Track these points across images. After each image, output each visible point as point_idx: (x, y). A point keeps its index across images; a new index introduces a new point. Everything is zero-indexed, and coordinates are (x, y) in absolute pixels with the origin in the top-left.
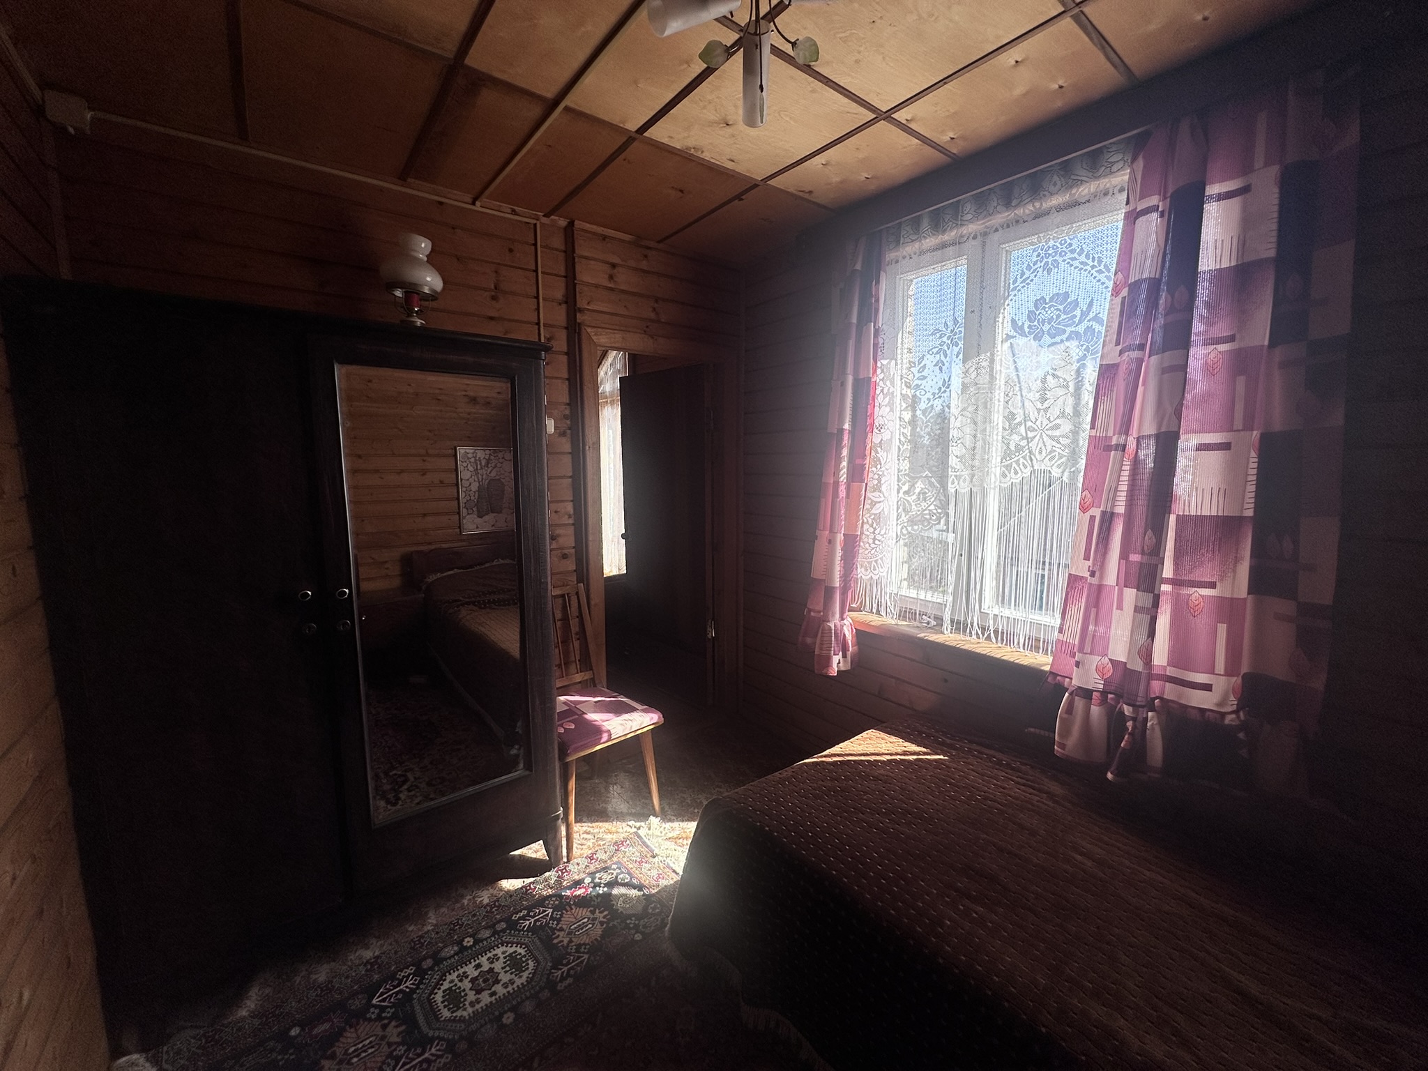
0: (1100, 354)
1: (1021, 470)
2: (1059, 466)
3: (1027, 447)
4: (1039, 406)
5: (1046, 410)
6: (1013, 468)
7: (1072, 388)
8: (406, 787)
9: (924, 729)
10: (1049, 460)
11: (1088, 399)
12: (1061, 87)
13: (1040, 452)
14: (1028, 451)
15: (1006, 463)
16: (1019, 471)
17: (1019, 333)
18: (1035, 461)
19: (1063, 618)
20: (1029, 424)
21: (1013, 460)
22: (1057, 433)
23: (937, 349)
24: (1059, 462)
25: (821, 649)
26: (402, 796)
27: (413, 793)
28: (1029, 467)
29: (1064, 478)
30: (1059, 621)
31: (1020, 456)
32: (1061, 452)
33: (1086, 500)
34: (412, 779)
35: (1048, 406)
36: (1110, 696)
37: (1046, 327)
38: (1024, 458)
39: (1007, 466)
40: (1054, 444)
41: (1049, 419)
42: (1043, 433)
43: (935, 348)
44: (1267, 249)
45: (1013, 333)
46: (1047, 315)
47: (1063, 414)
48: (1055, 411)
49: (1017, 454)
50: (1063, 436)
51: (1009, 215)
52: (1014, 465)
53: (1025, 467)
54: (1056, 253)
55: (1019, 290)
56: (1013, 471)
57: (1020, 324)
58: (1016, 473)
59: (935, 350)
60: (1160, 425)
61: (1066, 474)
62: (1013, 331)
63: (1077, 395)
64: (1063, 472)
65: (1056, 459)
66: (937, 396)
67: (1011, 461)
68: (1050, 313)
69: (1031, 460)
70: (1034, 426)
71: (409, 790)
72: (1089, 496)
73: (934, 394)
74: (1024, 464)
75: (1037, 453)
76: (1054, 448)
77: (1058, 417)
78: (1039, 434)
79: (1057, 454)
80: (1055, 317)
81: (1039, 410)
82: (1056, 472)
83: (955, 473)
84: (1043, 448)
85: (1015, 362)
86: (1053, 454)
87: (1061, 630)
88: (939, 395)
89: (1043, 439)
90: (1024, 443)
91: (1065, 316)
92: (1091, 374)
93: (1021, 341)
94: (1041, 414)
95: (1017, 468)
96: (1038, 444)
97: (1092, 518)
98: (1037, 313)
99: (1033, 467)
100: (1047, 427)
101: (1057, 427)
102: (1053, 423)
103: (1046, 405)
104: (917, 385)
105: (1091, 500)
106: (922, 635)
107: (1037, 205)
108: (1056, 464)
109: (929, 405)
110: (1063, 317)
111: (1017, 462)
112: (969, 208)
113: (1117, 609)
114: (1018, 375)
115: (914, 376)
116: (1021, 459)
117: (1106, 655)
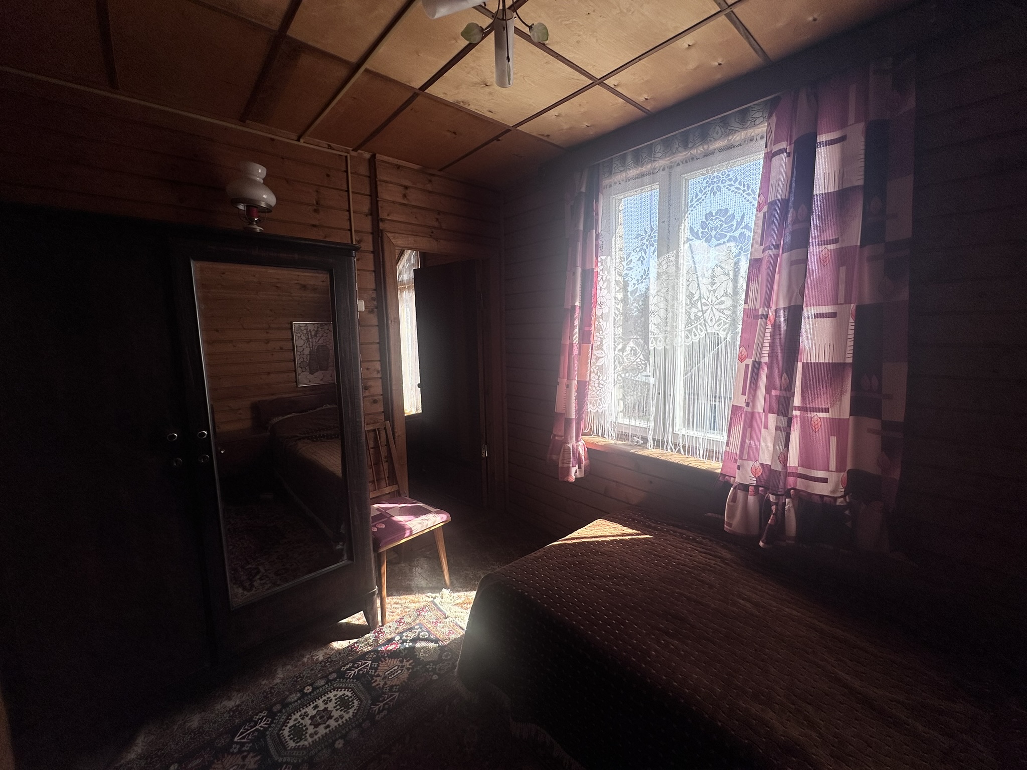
0: (750, 252)
1: (698, 333)
2: (724, 330)
3: (702, 317)
4: (710, 288)
5: (715, 291)
6: (693, 332)
7: (731, 276)
8: (258, 577)
9: (636, 517)
10: (718, 326)
11: (742, 283)
12: (720, 64)
13: (711, 320)
14: (703, 319)
15: (688, 329)
16: (697, 334)
17: (695, 237)
18: (708, 327)
19: (729, 436)
20: (703, 301)
21: (693, 326)
22: (722, 307)
23: (640, 248)
24: (724, 327)
25: (563, 463)
26: (255, 584)
27: (263, 581)
28: (704, 331)
29: (728, 339)
30: (726, 438)
31: (698, 323)
32: (725, 320)
34: (262, 570)
35: (716, 288)
36: (761, 489)
37: (713, 233)
38: (700, 324)
39: (689, 330)
40: (721, 314)
41: (717, 297)
42: (713, 307)
43: (638, 247)
44: (858, 180)
45: (691, 237)
46: (714, 224)
47: (726, 294)
48: (720, 292)
49: (696, 322)
50: (725, 309)
51: (687, 154)
52: (694, 329)
53: (702, 331)
54: (719, 181)
55: (695, 207)
56: (693, 334)
57: (696, 231)
58: (695, 335)
59: (638, 249)
60: (790, 301)
61: (729, 336)
62: (691, 235)
63: (735, 280)
64: (727, 334)
65: (722, 325)
66: (640, 282)
67: (691, 327)
68: (717, 223)
69: (705, 326)
70: (707, 302)
71: (261, 579)
73: (638, 280)
74: (700, 328)
75: (709, 321)
76: (720, 318)
78: (710, 308)
79: (722, 321)
80: (719, 226)
81: (710, 291)
82: (722, 334)
83: (654, 336)
84: (713, 317)
85: (693, 258)
86: (720, 322)
87: (727, 445)
88: (642, 280)
89: (713, 312)
90: (700, 314)
91: (726, 226)
92: (744, 266)
93: (696, 243)
94: (711, 293)
95: (696, 332)
96: (710, 314)
97: (747, 366)
98: (707, 223)
99: (707, 331)
100: (715, 303)
101: (722, 302)
102: (720, 300)
103: (714, 287)
104: (626, 274)
105: (746, 353)
106: (633, 451)
107: (706, 147)
108: (722, 329)
109: (635, 288)
110: (725, 225)
112: (659, 148)
113: (764, 428)
114: (695, 266)
115: (624, 268)
116: (699, 325)
117: (758, 460)
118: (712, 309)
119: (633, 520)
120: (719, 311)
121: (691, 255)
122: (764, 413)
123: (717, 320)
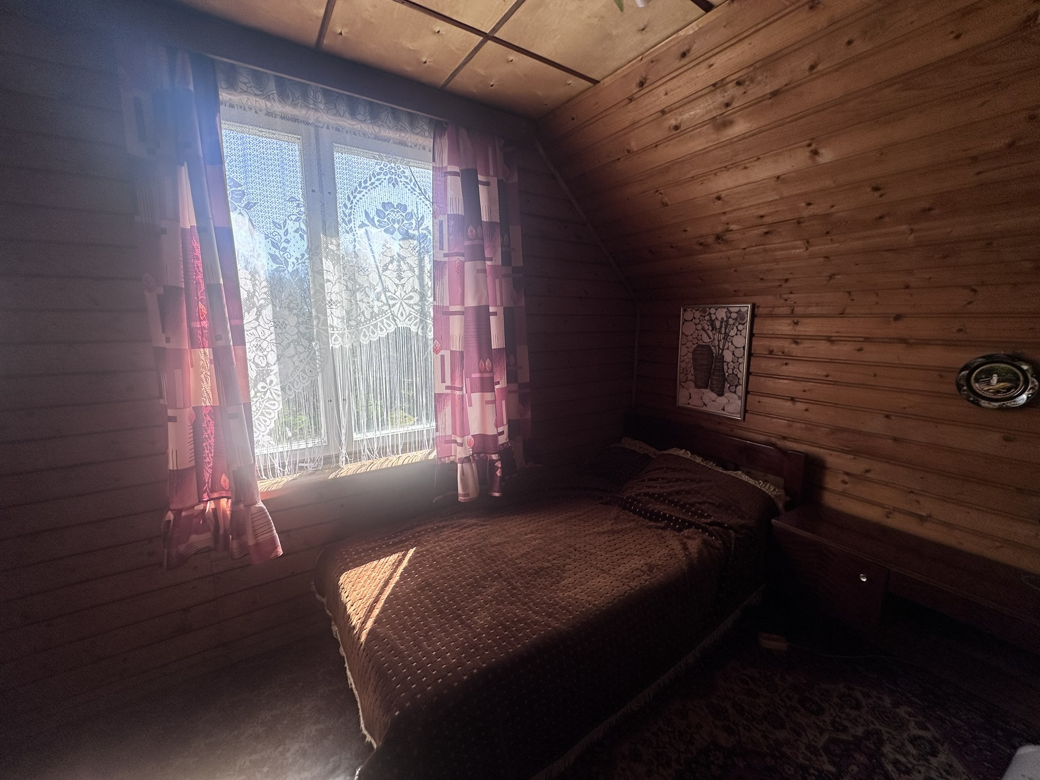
1: (385, 328)
2: (415, 325)
3: (389, 311)
5: (403, 285)
7: (417, 273)
10: (409, 320)
13: (402, 315)
17: (371, 224)
18: (398, 321)
22: (412, 302)
24: (415, 322)
29: (419, 333)
32: (416, 315)
33: (437, 346)
36: (475, 455)
38: (388, 318)
39: (375, 324)
46: (396, 217)
49: (381, 316)
52: (379, 324)
53: (390, 326)
55: (369, 190)
56: (379, 329)
61: (420, 330)
62: (367, 220)
63: (421, 278)
64: (418, 328)
65: (413, 320)
69: (395, 320)
70: (395, 296)
72: (438, 343)
74: (387, 323)
75: (399, 316)
76: (411, 312)
77: (411, 291)
80: (401, 220)
82: (414, 329)
84: (404, 312)
86: (411, 316)
89: (403, 306)
90: (386, 308)
91: (407, 222)
93: (372, 230)
94: (399, 288)
95: (382, 327)
96: (399, 308)
97: (443, 357)
99: (397, 325)
100: (405, 297)
101: (411, 298)
102: (409, 295)
103: (403, 281)
105: (440, 345)
111: (382, 322)
113: (469, 406)
118: (401, 304)
120: (409, 305)
121: (368, 243)
122: (466, 394)
123: (407, 314)
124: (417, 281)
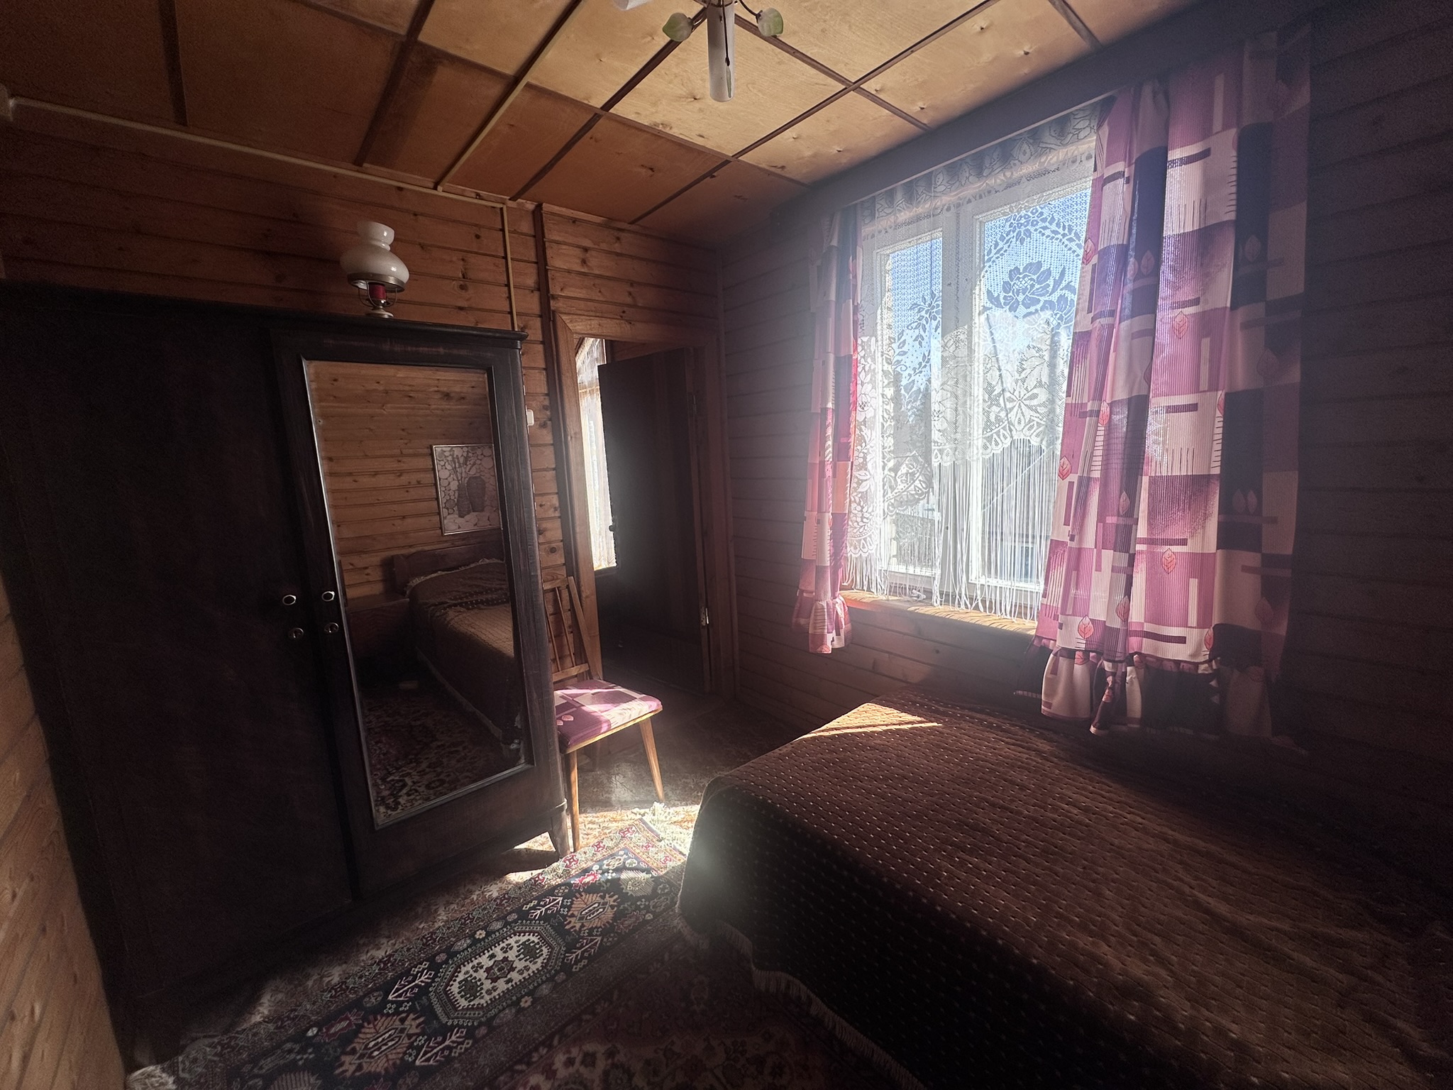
0: (1073, 322)
1: (1001, 441)
2: (1037, 435)
3: (1006, 418)
4: (1017, 376)
5: (1024, 381)
6: (993, 439)
7: (1047, 358)
8: (404, 791)
9: (918, 699)
10: (1029, 429)
11: (1063, 368)
12: (1027, 53)
13: (1019, 423)
14: (1007, 422)
15: (987, 435)
16: (1000, 443)
17: (995, 305)
18: (1014, 432)
19: (1047, 582)
20: (1007, 395)
21: (993, 431)
22: (1035, 402)
23: (916, 324)
24: (1037, 431)
25: (815, 628)
26: (402, 801)
27: (412, 797)
28: (1009, 437)
29: (1043, 447)
30: (1042, 586)
31: (1000, 427)
32: (1039, 421)
33: (1064, 467)
34: (410, 783)
35: (1025, 376)
36: (1092, 654)
37: (1021, 298)
38: (1004, 428)
39: (988, 437)
40: (1032, 413)
41: (1026, 389)
42: (1022, 404)
43: (914, 322)
44: (1228, 213)
45: (989, 305)
46: (1021, 285)
47: (1040, 384)
48: (1031, 382)
49: (997, 426)
50: (1039, 406)
51: (980, 187)
52: (995, 436)
53: (1006, 438)
54: (1028, 222)
55: (994, 261)
56: (993, 443)
57: (996, 295)
58: (997, 444)
59: (914, 325)
60: (1131, 390)
61: (1044, 443)
62: (989, 302)
63: (1052, 366)
64: (1042, 440)
65: (1035, 428)
66: (917, 371)
67: (991, 433)
68: (1025, 283)
69: (1011, 430)
70: (1012, 397)
71: (408, 794)
72: (1067, 462)
73: (914, 369)
74: (1004, 435)
75: (1016, 424)
76: (1032, 418)
77: (1035, 387)
78: (1018, 405)
79: (1035, 423)
80: (1029, 286)
81: (1016, 381)
82: (1035, 442)
83: (937, 448)
84: (1022, 418)
85: (992, 333)
86: (1032, 424)
87: (1044, 596)
88: (920, 370)
89: (1021, 410)
90: (1003, 414)
91: (1039, 286)
92: (1065, 342)
93: (997, 313)
94: (1018, 384)
95: (998, 439)
96: (1017, 414)
97: (1071, 484)
98: (1012, 283)
99: (1012, 437)
100: (1025, 397)
101: (1035, 396)
102: (1030, 393)
103: (1023, 375)
104: (897, 361)
105: (1069, 466)
106: (912, 609)
107: (1008, 174)
108: (1035, 434)
109: (910, 381)
110: (1037, 286)
111: (998, 433)
112: (941, 180)
113: (1096, 570)
114: (995, 346)
115: (894, 352)
116: (1002, 430)
117: (1087, 615)
118: (1020, 406)
119: (914, 703)
120: (1030, 407)
121: (988, 331)
122: (1095, 550)
123: (1027, 421)
124: (1046, 371)
